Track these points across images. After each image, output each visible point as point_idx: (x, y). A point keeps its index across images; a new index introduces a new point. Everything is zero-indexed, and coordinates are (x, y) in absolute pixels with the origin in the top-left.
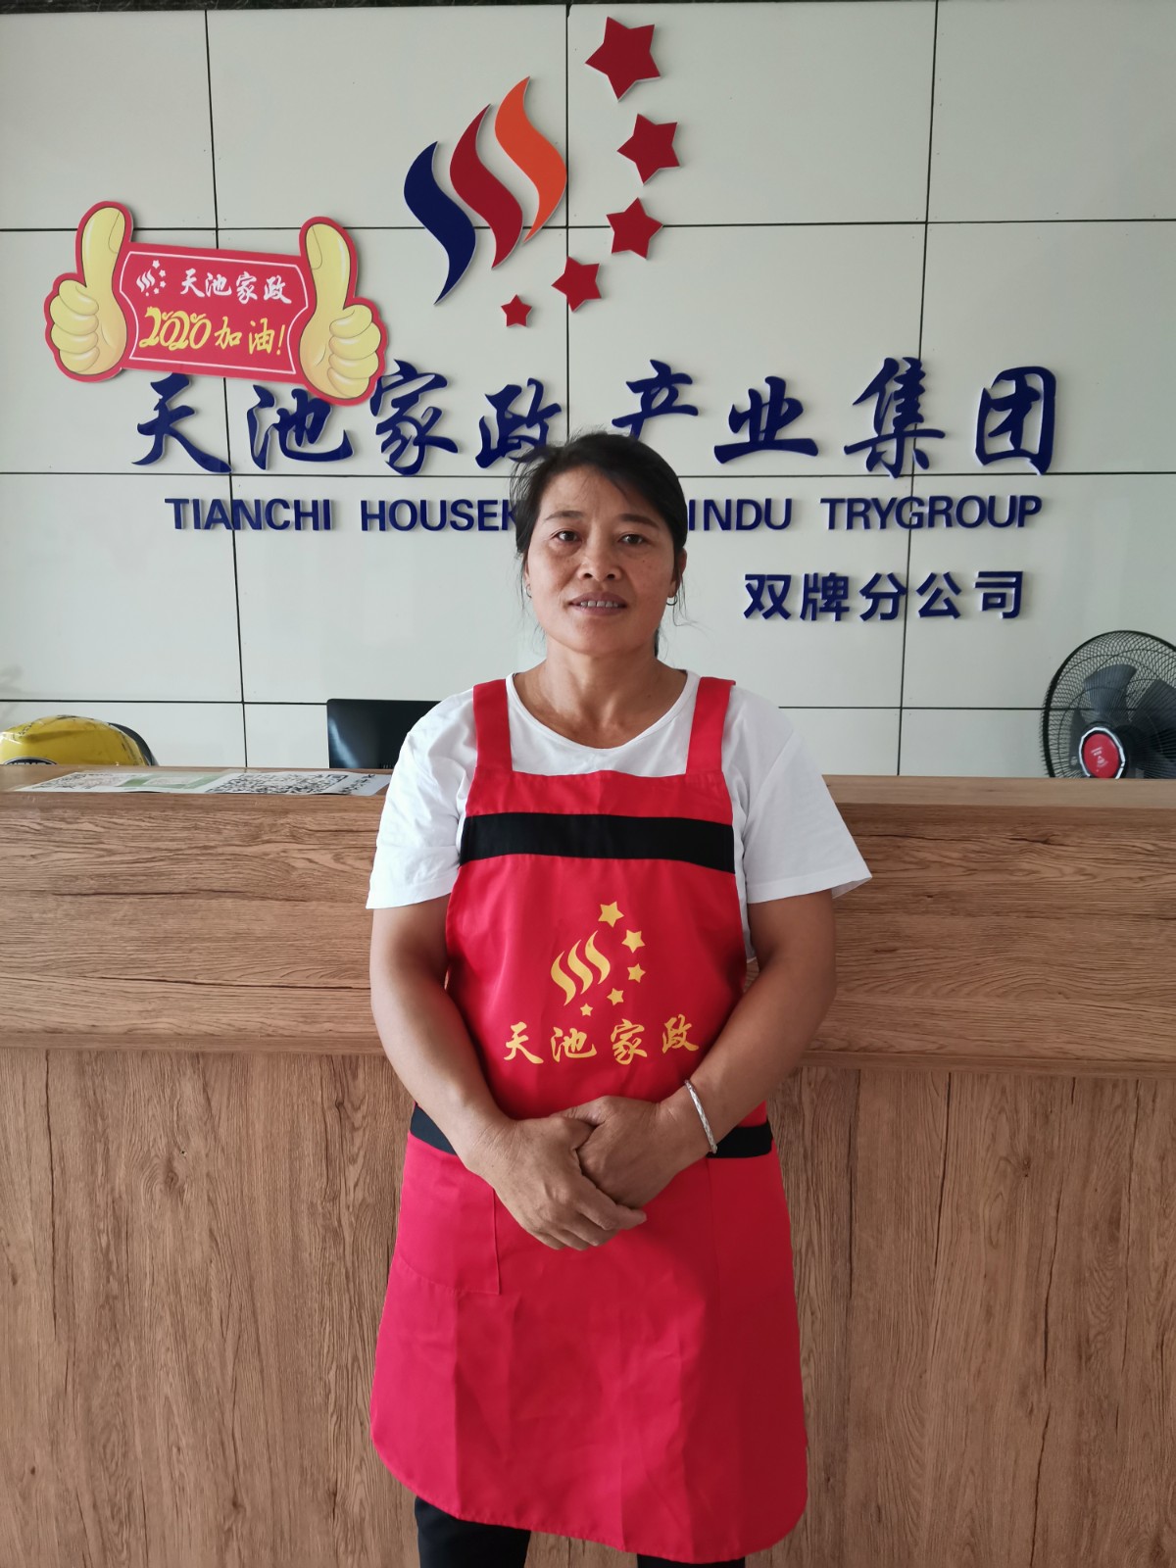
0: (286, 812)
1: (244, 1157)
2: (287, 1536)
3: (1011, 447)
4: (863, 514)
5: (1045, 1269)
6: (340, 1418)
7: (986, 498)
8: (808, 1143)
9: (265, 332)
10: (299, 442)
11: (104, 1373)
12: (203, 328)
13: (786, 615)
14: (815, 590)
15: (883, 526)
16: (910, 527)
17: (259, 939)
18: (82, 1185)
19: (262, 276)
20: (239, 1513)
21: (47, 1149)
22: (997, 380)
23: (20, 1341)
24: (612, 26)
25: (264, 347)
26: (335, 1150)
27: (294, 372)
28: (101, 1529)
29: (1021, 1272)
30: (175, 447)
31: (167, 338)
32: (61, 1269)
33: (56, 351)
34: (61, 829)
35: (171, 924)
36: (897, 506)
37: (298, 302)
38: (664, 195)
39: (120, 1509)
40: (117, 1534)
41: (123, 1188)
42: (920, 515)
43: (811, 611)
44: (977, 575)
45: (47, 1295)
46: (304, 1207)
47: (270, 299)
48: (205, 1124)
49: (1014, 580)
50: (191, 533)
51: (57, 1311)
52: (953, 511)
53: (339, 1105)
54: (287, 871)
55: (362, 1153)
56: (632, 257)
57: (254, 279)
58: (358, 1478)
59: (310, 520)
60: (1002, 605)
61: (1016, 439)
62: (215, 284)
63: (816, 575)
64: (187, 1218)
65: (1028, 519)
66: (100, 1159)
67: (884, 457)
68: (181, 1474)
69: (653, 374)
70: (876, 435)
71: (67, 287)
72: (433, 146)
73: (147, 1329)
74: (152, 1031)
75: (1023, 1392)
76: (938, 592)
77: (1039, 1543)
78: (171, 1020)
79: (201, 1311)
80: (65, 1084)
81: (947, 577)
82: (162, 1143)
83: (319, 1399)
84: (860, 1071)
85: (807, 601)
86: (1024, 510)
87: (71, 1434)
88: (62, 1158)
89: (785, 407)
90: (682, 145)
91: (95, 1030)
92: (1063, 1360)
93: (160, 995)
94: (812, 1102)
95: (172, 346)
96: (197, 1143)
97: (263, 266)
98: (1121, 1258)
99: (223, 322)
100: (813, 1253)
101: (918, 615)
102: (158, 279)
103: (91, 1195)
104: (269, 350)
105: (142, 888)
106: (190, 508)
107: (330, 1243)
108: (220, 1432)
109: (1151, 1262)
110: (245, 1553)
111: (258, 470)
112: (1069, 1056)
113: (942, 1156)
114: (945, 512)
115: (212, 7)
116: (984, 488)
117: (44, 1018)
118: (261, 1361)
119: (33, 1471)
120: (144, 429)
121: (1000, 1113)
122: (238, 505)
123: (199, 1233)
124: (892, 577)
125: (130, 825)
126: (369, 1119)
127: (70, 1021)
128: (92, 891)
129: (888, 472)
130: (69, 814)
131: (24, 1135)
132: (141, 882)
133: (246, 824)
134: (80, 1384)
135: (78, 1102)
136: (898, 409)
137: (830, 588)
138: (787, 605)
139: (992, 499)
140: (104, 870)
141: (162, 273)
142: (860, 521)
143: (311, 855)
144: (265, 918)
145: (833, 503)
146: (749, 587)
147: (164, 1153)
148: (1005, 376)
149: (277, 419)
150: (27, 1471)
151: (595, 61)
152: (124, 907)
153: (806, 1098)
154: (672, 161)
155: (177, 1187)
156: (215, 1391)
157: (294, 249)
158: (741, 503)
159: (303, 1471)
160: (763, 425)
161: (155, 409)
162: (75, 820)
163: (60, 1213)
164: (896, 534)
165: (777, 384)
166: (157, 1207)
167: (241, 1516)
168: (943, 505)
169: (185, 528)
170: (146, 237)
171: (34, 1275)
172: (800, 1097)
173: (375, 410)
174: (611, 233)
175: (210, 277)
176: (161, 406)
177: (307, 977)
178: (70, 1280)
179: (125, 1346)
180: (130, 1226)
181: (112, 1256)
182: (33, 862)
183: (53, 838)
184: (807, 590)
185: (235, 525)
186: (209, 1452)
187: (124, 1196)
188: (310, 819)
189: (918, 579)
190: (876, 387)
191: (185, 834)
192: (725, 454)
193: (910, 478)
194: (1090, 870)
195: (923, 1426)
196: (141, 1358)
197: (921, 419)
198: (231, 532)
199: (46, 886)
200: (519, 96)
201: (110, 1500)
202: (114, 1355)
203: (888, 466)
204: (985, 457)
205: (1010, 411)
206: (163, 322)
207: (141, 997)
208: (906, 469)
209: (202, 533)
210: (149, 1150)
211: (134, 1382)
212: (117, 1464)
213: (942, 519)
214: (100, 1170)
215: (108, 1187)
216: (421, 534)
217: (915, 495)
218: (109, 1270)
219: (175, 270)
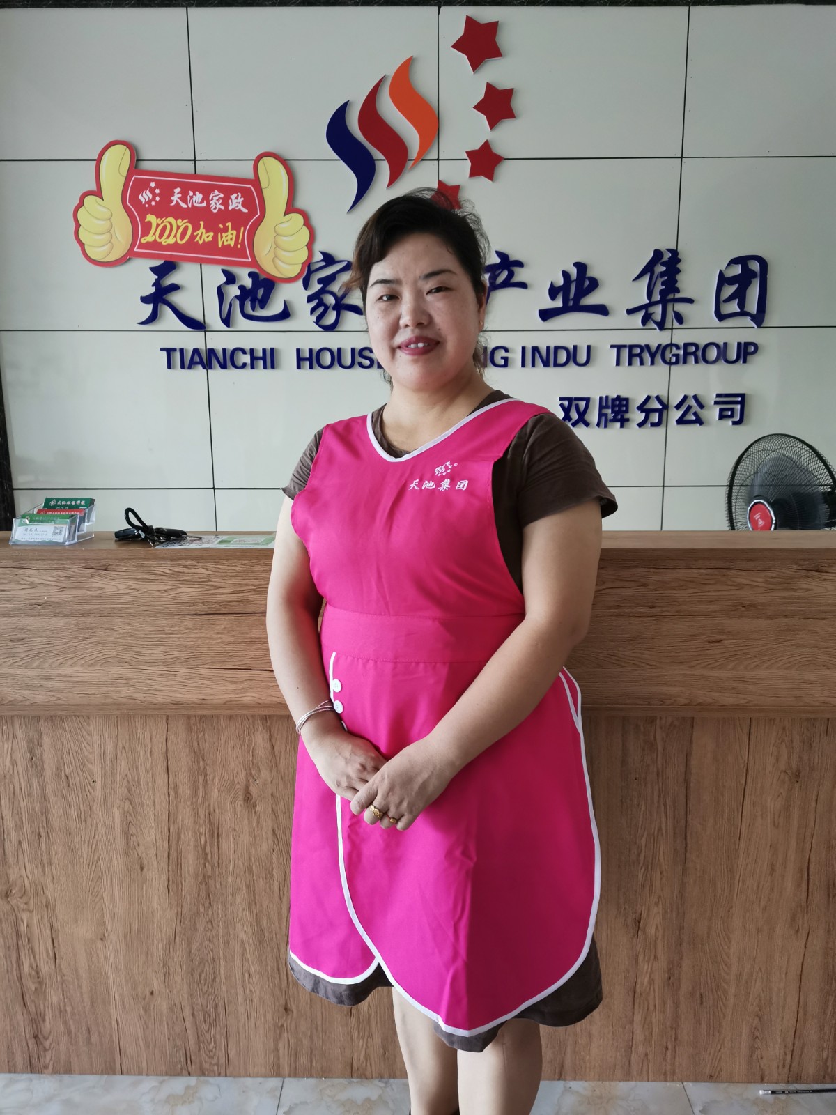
2: (320, 1028)
3: (738, 310)
4: (639, 355)
5: (808, 840)
7: (721, 344)
8: (660, 766)
9: (230, 232)
10: (253, 309)
11: (201, 926)
12: (185, 230)
13: (587, 424)
14: (607, 407)
15: (652, 363)
16: (670, 364)
18: (188, 803)
19: (227, 193)
20: (288, 1015)
21: (166, 781)
22: (729, 264)
23: (145, 908)
24: (470, 22)
25: (229, 242)
28: (197, 1029)
29: (793, 843)
30: (167, 312)
31: (161, 236)
32: (173, 861)
33: (82, 245)
34: (184, 573)
36: (662, 349)
37: (252, 212)
38: (505, 138)
39: (210, 1015)
40: (208, 1032)
41: (216, 805)
42: (677, 356)
43: (604, 421)
44: (715, 396)
45: (164, 877)
47: (233, 209)
48: (271, 762)
49: (739, 399)
50: (178, 372)
51: (170, 888)
52: (699, 353)
56: (482, 180)
57: (222, 195)
59: (261, 362)
60: (732, 416)
61: (742, 304)
62: (195, 198)
63: (607, 397)
64: (258, 822)
65: (749, 358)
66: (201, 786)
68: (251, 991)
69: (498, 260)
70: (648, 302)
71: (89, 200)
72: (346, 104)
73: (230, 897)
74: (242, 702)
75: (793, 919)
76: (689, 408)
77: (801, 1014)
78: (254, 695)
79: (267, 883)
80: (179, 738)
81: (695, 397)
82: (242, 774)
84: (693, 718)
85: (601, 415)
86: (746, 352)
87: (178, 968)
88: (176, 786)
89: (587, 283)
90: (518, 104)
91: (205, 702)
92: (818, 898)
93: (247, 679)
94: (663, 739)
95: (164, 241)
96: (265, 774)
97: (228, 186)
99: (200, 225)
100: (662, 834)
101: (676, 424)
102: (154, 195)
103: (195, 812)
104: (232, 245)
105: (236, 610)
106: (178, 354)
108: (277, 962)
110: (292, 1041)
111: (224, 327)
113: (745, 771)
114: (694, 354)
115: (191, 5)
116: (720, 337)
117: (171, 695)
119: (152, 993)
120: (145, 300)
122: (211, 352)
123: (266, 832)
124: (658, 398)
125: (229, 570)
127: (190, 697)
128: (204, 613)
129: (656, 327)
130: (189, 563)
131: (151, 772)
132: (235, 606)
134: (184, 934)
135: (187, 750)
136: (663, 284)
137: (617, 406)
138: (587, 417)
139: (726, 344)
140: (210, 598)
141: (157, 191)
142: (637, 360)
145: (619, 348)
146: (562, 405)
147: (243, 781)
148: (734, 261)
149: (238, 292)
150: (148, 994)
151: (456, 46)
152: (225, 622)
153: (659, 737)
154: (510, 115)
155: (251, 803)
156: (274, 935)
157: (249, 174)
158: (557, 348)
160: (572, 295)
161: (153, 286)
162: (194, 567)
163: (174, 823)
164: (661, 368)
165: (581, 267)
166: (239, 816)
167: (289, 1017)
168: (693, 349)
169: (173, 368)
170: (146, 166)
171: (155, 864)
172: (655, 737)
173: (306, 286)
174: (468, 164)
175: (191, 193)
176: (156, 284)
178: (179, 867)
179: (215, 909)
180: (220, 829)
181: (208, 849)
182: (165, 594)
183: (178, 579)
184: (601, 407)
185: (208, 366)
186: (269, 976)
187: (217, 810)
189: (675, 400)
190: (648, 269)
192: (545, 315)
193: (670, 331)
195: (730, 942)
196: (226, 916)
197: (678, 291)
198: (205, 370)
199: (171, 608)
200: (406, 68)
201: (203, 1010)
202: (207, 914)
203: (656, 323)
204: (721, 316)
205: (738, 285)
206: (158, 225)
207: (235, 680)
208: (668, 325)
209: (186, 371)
210: (233, 780)
211: (220, 931)
212: (208, 987)
213: (692, 359)
214: (201, 793)
215: (206, 804)
216: (338, 371)
217: (673, 342)
218: (206, 859)
219: (167, 189)
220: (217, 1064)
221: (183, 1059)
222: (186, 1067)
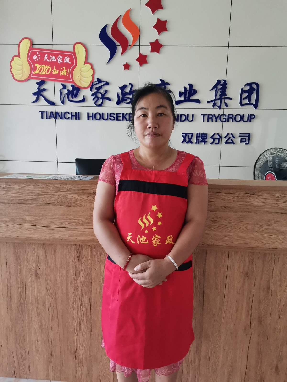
0: (66, 184)
1: (55, 270)
2: (64, 363)
3: (248, 102)
4: (211, 118)
5: (251, 300)
6: (77, 334)
9: (64, 70)
10: (72, 98)
11: (19, 322)
12: (49, 69)
13: (192, 143)
14: (199, 137)
15: (216, 121)
16: (223, 121)
17: (59, 216)
18: (14, 276)
19: (64, 56)
20: (52, 357)
21: (6, 267)
22: (245, 86)
26: (77, 268)
27: (71, 80)
28: (18, 361)
29: (245, 300)
30: (42, 98)
31: (40, 71)
32: (9, 296)
33: (13, 74)
34: (10, 187)
35: (37, 212)
36: (220, 116)
37: (73, 63)
38: (164, 38)
39: (23, 356)
40: (22, 362)
41: (25, 277)
42: (225, 119)
43: (198, 142)
44: (239, 134)
45: (5, 303)
46: (69, 282)
47: (66, 62)
48: (45, 261)
49: (248, 135)
50: (46, 120)
51: (8, 307)
52: (234, 118)
53: (78, 257)
54: (66, 199)
55: (84, 269)
56: (156, 53)
57: (62, 57)
58: (82, 349)
59: (75, 117)
60: (245, 141)
61: (250, 100)
62: (52, 58)
63: (199, 133)
64: (40, 284)
65: (252, 120)
66: (19, 269)
67: (217, 104)
68: (38, 347)
69: (160, 82)
70: (215, 99)
71: (16, 58)
72: (107, 25)
73: (30, 312)
74: (32, 238)
75: (245, 329)
76: (229, 138)
77: (248, 367)
78: (37, 235)
79: (44, 307)
80: (10, 251)
81: (232, 134)
82: (34, 266)
83: (72, 329)
84: (207, 250)
85: (197, 139)
86: (251, 118)
87: (11, 337)
88: (9, 269)
89: (193, 91)
90: (168, 26)
91: (18, 237)
92: (255, 322)
93: (34, 229)
95: (41, 73)
96: (43, 266)
97: (64, 54)
98: (270, 297)
99: (54, 68)
101: (224, 143)
102: (38, 57)
103: (17, 279)
104: (65, 75)
105: (30, 203)
106: (45, 114)
107: (75, 291)
108: (48, 337)
109: (277, 298)
110: (54, 367)
111: (62, 104)
112: (258, 247)
113: (227, 271)
114: (231, 118)
116: (241, 112)
117: (5, 234)
118: (58, 320)
119: (2, 346)
120: (34, 94)
121: (241, 261)
122: (57, 113)
123: (43, 288)
124: (218, 134)
125: (27, 187)
126: (86, 261)
127: (12, 235)
128: (18, 203)
129: (218, 108)
130: (12, 184)
132: (30, 201)
133: (56, 187)
134: (13, 325)
135: (14, 256)
136: (220, 92)
137: (203, 136)
138: (192, 140)
139: (243, 115)
140: (21, 198)
141: (39, 55)
142: (210, 120)
143: (72, 195)
144: (60, 210)
145: (204, 115)
146: (183, 136)
147: (35, 268)
148: (247, 85)
149: (67, 92)
151: (147, 5)
152: (26, 207)
154: (166, 30)
155: (38, 277)
156: (47, 327)
157: (72, 50)
158: (181, 115)
159: (68, 346)
160: (187, 96)
161: (37, 89)
162: (14, 185)
164: (219, 123)
165: (191, 85)
166: (33, 282)
168: (231, 116)
169: (44, 118)
170: (35, 46)
171: (2, 298)
173: (91, 90)
174: (150, 47)
175: (51, 56)
176: (38, 88)
177: (71, 225)
178: (11, 299)
179: (24, 316)
180: (26, 286)
181: (22, 294)
182: (3, 196)
183: (8, 190)
184: (197, 137)
185: (56, 118)
186: (45, 342)
187: (25, 279)
188: (72, 186)
189: (225, 135)
190: (215, 87)
191: (41, 189)
192: (177, 102)
193: (223, 109)
194: (264, 201)
195: (221, 338)
196: (28, 319)
197: (226, 95)
198: (55, 120)
199: (6, 202)
200: (128, 13)
201: (20, 353)
202: (22, 318)
203: (218, 107)
204: (242, 105)
205: (248, 93)
206: (39, 67)
207: (30, 230)
208: (222, 107)
209: (48, 120)
210: (31, 268)
211: (27, 325)
212: (22, 345)
213: (231, 120)
214: (19, 273)
215: (21, 277)
216: (102, 121)
217: (224, 114)
218: (21, 297)
219: (42, 55)
220: (26, 374)
221: (13, 371)
222: (14, 374)
